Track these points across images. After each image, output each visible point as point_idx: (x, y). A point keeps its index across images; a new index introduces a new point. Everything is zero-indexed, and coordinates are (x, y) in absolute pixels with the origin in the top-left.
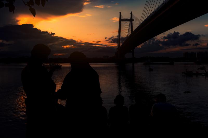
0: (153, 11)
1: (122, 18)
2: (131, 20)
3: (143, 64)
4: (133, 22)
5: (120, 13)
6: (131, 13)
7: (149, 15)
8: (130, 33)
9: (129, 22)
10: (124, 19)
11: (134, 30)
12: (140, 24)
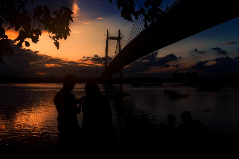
0: (142, 30)
1: (109, 36)
2: (119, 39)
3: (131, 84)
4: (121, 40)
5: (107, 30)
6: (119, 31)
7: (137, 34)
8: (118, 52)
9: (117, 40)
10: (112, 37)
11: (121, 49)
12: (128, 43)
